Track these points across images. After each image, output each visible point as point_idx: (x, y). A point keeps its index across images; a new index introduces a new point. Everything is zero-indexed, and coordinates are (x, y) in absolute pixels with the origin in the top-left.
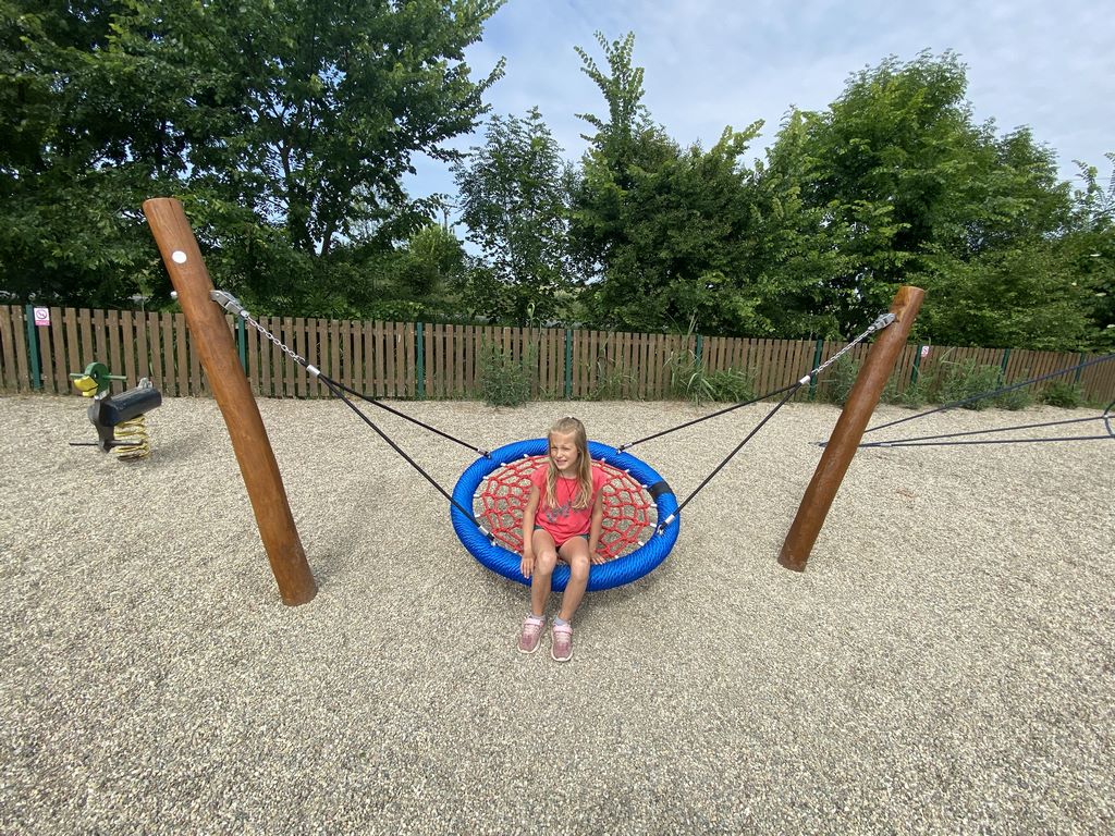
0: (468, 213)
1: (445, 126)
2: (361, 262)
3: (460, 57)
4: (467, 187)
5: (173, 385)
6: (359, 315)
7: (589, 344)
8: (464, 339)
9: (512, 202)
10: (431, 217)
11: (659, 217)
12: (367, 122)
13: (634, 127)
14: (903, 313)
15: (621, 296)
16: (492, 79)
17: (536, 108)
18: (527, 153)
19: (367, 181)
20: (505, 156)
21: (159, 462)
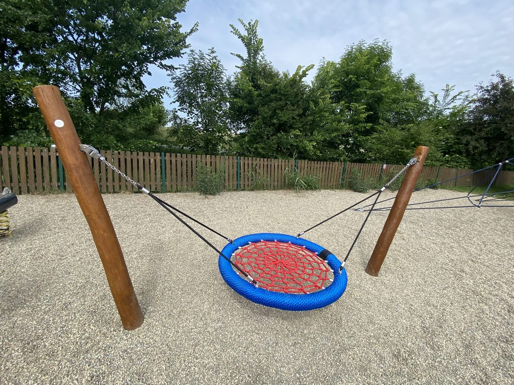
0: (179, 97)
1: (167, 53)
2: (122, 119)
3: (174, 19)
4: (178, 83)
5: (17, 188)
6: (122, 147)
7: (248, 164)
8: (187, 161)
9: (201, 92)
10: (160, 97)
11: (273, 104)
12: (127, 46)
13: (258, 61)
14: (421, 158)
15: (256, 140)
16: (192, 31)
17: (213, 48)
18: (209, 70)
19: (125, 77)
20: (197, 70)
21: (18, 237)
